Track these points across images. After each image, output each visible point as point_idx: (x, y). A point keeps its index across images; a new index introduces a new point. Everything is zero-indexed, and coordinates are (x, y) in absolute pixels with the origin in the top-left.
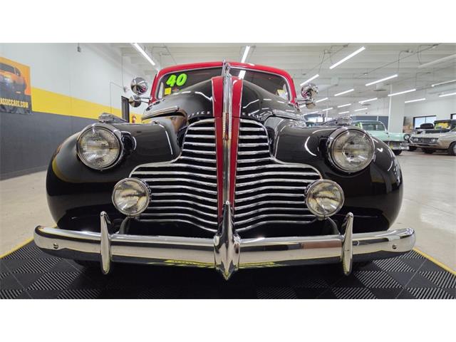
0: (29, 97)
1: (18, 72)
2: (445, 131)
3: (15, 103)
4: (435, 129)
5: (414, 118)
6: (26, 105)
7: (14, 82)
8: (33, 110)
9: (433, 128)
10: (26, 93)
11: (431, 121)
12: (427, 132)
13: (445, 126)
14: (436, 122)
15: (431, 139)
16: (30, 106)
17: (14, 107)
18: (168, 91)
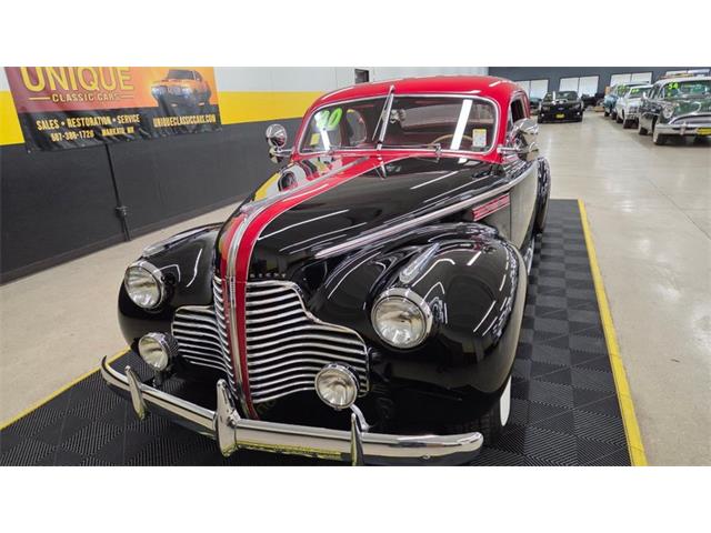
0: (217, 107)
1: (198, 76)
3: (199, 120)
6: (212, 119)
7: (195, 91)
8: (223, 123)
10: (212, 102)
16: (218, 118)
17: (198, 125)
18: (315, 139)
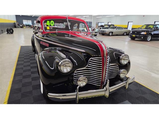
2: (107, 28)
4: (105, 27)
5: (98, 23)
9: (104, 27)
11: (103, 24)
12: (103, 28)
13: (107, 26)
14: (105, 25)
15: (104, 31)
18: (48, 28)
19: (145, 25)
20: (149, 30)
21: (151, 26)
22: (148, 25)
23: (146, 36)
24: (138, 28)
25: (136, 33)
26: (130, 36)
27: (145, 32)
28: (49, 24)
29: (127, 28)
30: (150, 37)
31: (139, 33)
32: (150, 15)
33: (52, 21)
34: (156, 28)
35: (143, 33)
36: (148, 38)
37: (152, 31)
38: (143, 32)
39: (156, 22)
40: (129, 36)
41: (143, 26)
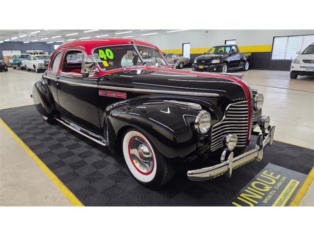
18: (106, 64)
19: (214, 47)
20: (222, 55)
21: (223, 49)
22: (217, 48)
23: (221, 66)
24: (204, 54)
25: (203, 62)
26: (195, 68)
27: (217, 59)
28: (104, 56)
29: (182, 55)
30: (226, 66)
31: (208, 62)
32: (217, 31)
33: (107, 50)
34: (232, 51)
35: (214, 62)
36: (223, 69)
37: (227, 57)
38: (215, 59)
39: (227, 42)
40: (193, 69)
41: (211, 49)
